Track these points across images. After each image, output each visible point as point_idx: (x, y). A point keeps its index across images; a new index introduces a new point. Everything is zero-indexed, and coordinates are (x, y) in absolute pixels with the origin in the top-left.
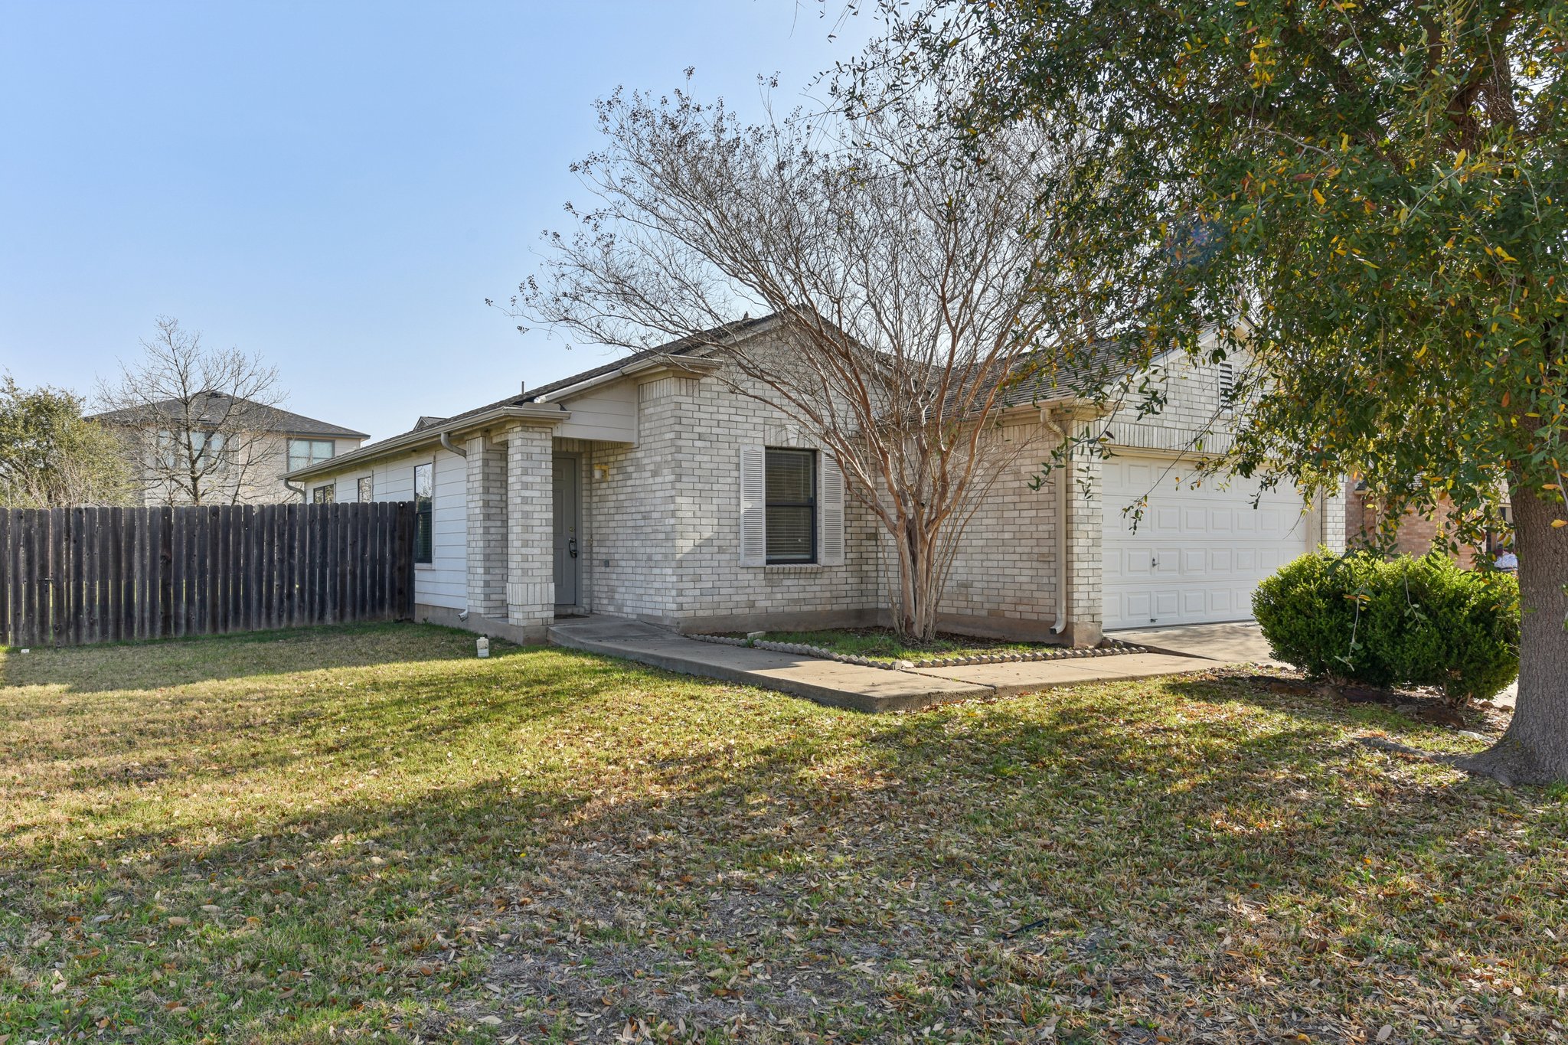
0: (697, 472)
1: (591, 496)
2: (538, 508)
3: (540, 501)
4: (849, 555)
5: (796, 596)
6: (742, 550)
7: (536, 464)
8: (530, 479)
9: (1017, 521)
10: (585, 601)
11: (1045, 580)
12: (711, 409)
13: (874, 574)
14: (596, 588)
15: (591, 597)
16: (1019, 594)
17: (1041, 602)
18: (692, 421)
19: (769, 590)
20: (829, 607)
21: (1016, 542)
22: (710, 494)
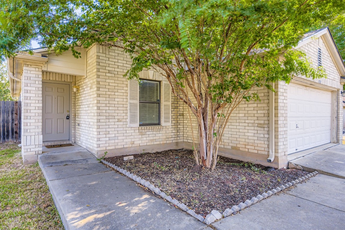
0: (107, 87)
1: (75, 99)
2: (34, 102)
3: (35, 98)
4: (173, 122)
5: (152, 138)
6: (128, 120)
7: (33, 82)
8: (29, 88)
9: (246, 109)
10: (73, 139)
11: (262, 136)
12: (115, 60)
13: (182, 129)
14: (76, 134)
15: (75, 137)
16: (247, 141)
17: (259, 145)
18: (105, 65)
19: (141, 136)
20: (165, 142)
21: (246, 118)
22: (114, 96)
